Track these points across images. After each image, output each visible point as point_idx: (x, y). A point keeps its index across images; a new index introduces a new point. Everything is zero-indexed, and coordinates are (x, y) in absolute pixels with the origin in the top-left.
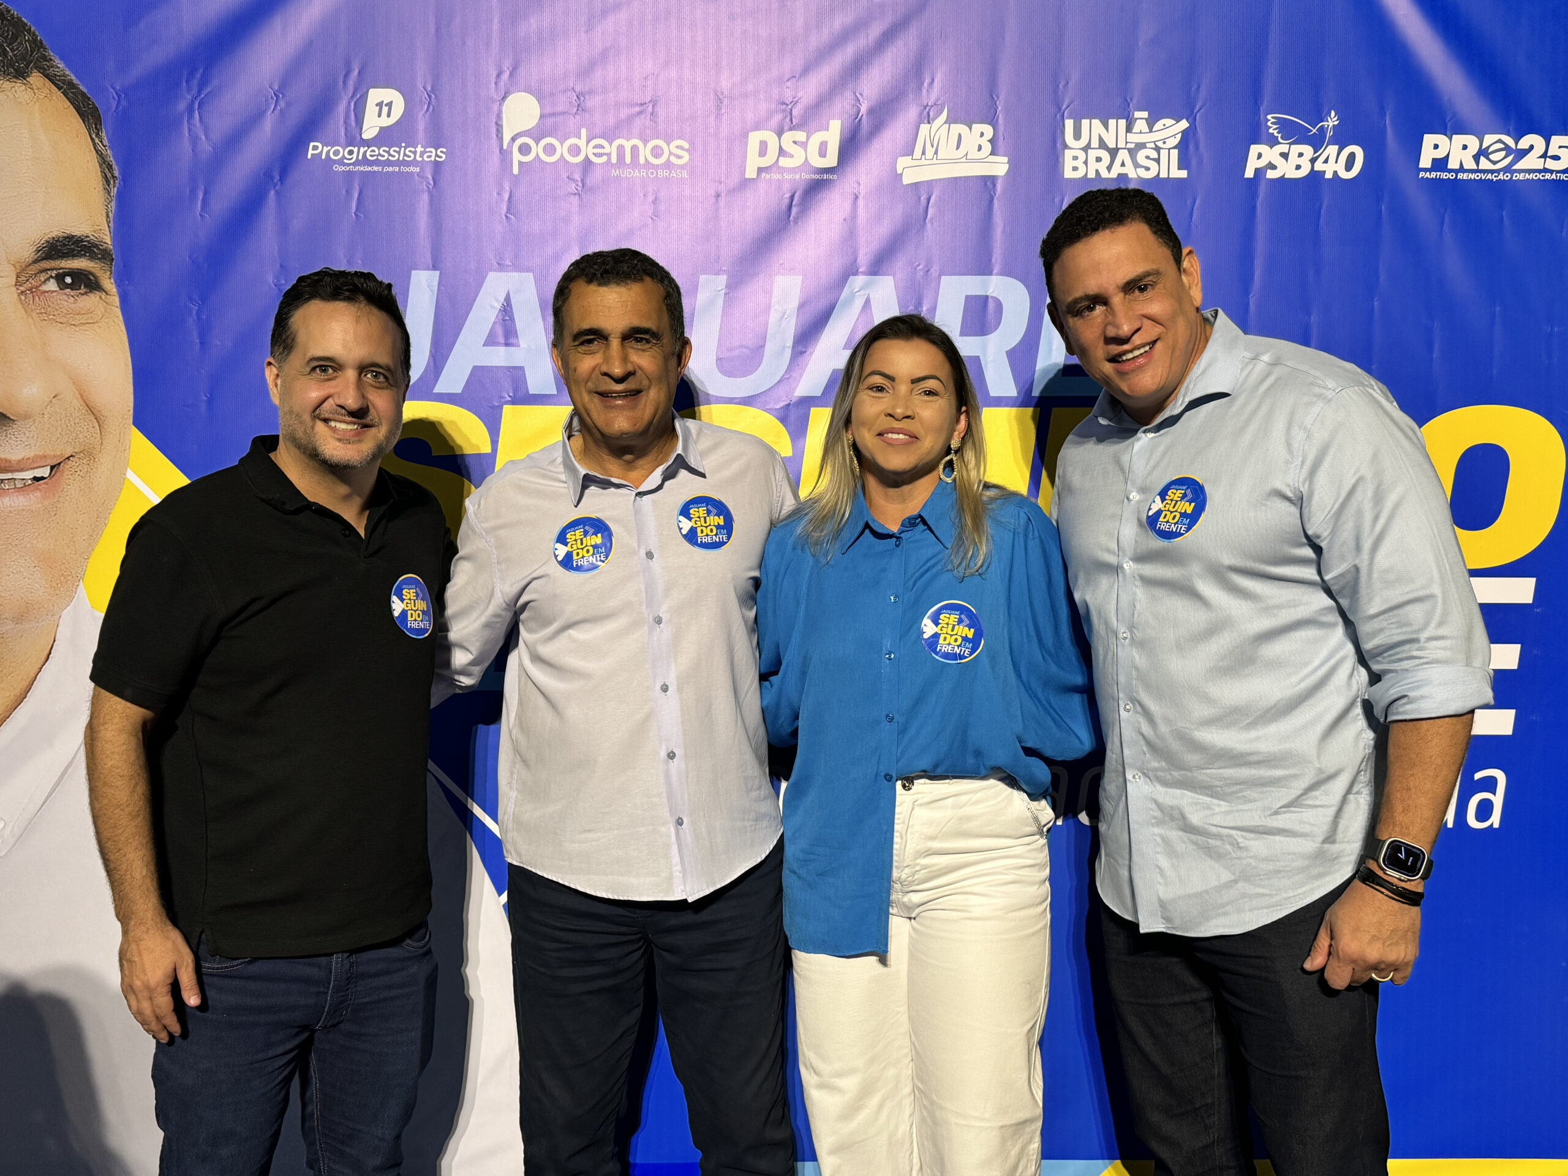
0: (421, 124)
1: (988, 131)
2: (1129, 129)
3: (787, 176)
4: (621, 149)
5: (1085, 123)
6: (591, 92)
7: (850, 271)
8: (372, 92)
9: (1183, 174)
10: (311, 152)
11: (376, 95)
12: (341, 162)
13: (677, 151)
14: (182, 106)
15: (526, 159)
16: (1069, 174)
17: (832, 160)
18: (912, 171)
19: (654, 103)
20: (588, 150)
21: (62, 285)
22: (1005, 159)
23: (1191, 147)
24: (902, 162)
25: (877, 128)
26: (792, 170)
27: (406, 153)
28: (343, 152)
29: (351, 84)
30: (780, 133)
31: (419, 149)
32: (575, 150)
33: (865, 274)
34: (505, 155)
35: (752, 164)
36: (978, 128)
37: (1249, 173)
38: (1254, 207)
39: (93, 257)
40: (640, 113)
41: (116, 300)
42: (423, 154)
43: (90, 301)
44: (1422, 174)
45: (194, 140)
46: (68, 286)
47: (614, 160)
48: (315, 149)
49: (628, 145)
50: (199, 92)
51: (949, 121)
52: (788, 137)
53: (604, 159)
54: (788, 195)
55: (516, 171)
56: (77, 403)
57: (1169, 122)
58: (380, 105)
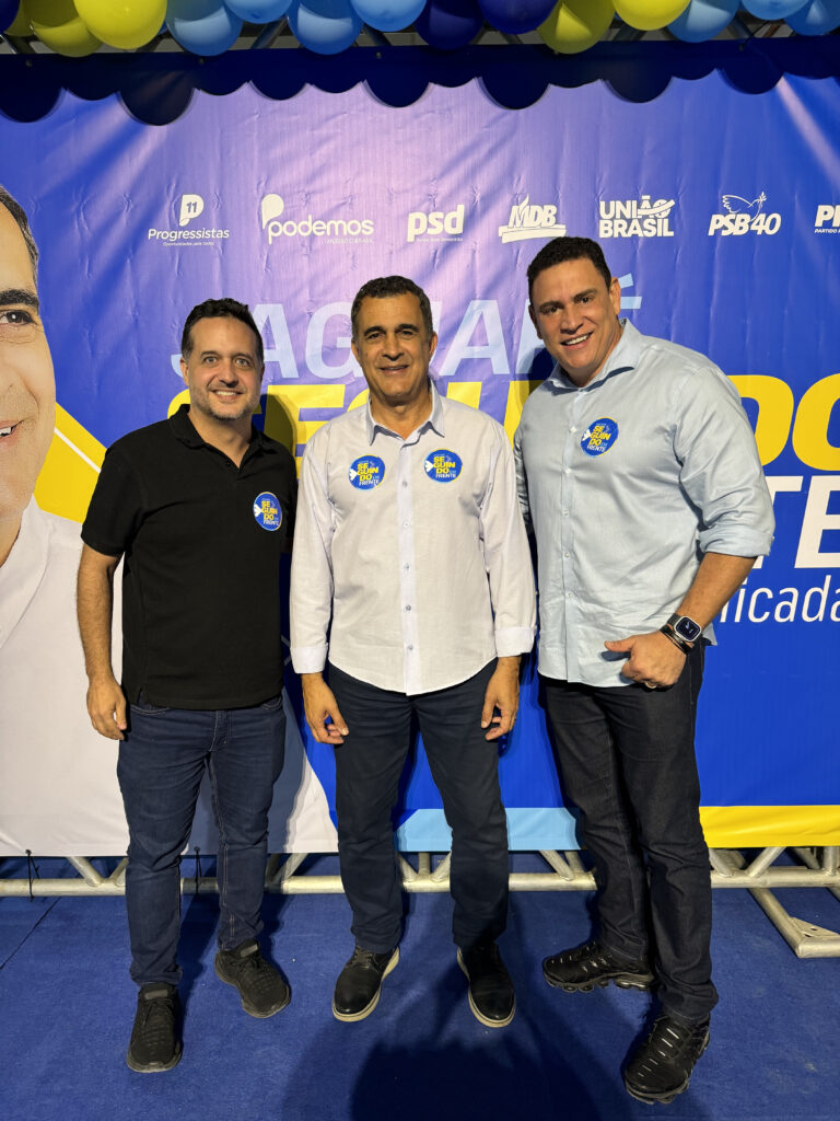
0: (214, 216)
1: (554, 209)
2: (639, 207)
3: (432, 240)
4: (332, 226)
5: (612, 203)
6: (313, 192)
7: (471, 297)
8: (184, 197)
9: (672, 234)
10: (150, 235)
11: (187, 199)
12: (168, 241)
13: (366, 227)
14: (73, 209)
15: (276, 235)
16: (602, 235)
17: (459, 229)
18: (508, 235)
19: (352, 197)
20: (313, 228)
21: (11, 320)
22: (564, 227)
23: (676, 218)
24: (502, 230)
25: (485, 210)
26: (436, 236)
27: (206, 234)
28: (169, 235)
29: (172, 192)
30: (427, 215)
31: (213, 231)
32: (305, 228)
33: (480, 299)
34: (264, 233)
35: (412, 232)
36: (547, 207)
37: (711, 233)
38: (713, 254)
39: (27, 303)
40: (344, 204)
41: (42, 328)
42: (215, 234)
43: (27, 329)
44: (817, 231)
45: (81, 230)
46: (13, 320)
47: (329, 233)
48: (152, 233)
49: (336, 224)
50: (83, 198)
51: (529, 204)
52: (433, 216)
53: (322, 233)
54: (433, 252)
55: (270, 242)
56: (23, 390)
57: (663, 201)
58: (189, 205)
